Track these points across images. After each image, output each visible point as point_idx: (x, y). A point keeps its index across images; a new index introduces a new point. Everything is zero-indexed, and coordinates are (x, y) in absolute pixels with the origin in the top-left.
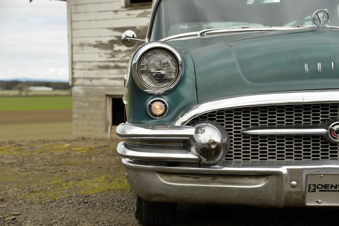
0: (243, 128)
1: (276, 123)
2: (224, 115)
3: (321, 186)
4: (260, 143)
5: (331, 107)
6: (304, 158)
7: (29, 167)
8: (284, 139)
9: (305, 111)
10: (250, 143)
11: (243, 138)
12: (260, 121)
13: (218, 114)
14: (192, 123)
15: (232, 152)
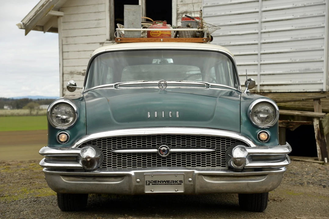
0: (112, 149)
1: (131, 146)
2: (101, 142)
3: (152, 182)
4: (122, 158)
5: (162, 137)
6: (148, 166)
7: (7, 181)
8: (136, 155)
9: (148, 139)
10: (117, 158)
11: (113, 155)
12: (122, 145)
13: (98, 141)
14: (83, 146)
15: (106, 163)
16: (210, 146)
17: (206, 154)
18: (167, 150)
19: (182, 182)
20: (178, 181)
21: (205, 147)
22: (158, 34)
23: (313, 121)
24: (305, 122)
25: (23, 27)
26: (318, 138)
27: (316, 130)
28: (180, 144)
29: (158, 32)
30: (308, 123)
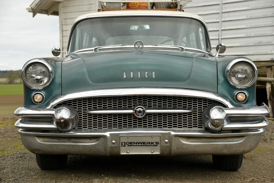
0: (88, 110)
1: (107, 107)
2: (77, 102)
3: (128, 143)
4: (98, 119)
5: (138, 98)
6: (123, 127)
8: (112, 116)
9: (124, 100)
10: (92, 119)
11: (88, 115)
12: (98, 106)
13: (73, 101)
14: (58, 107)
15: (82, 124)
16: (187, 107)
17: (183, 115)
18: (143, 111)
19: (159, 144)
20: (154, 142)
21: (181, 108)
22: (136, 6)
23: (265, 85)
24: (259, 85)
25: (31, 10)
26: (270, 99)
27: (268, 92)
28: (156, 105)
29: (137, 4)
30: (262, 86)
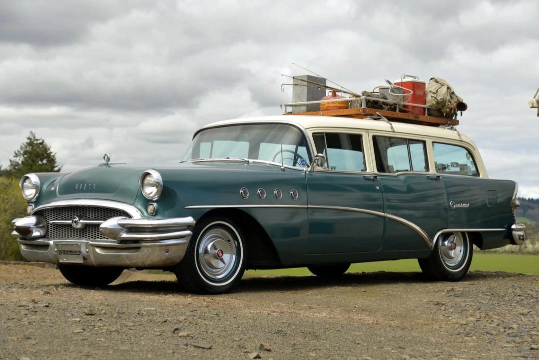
25: (535, 105)
